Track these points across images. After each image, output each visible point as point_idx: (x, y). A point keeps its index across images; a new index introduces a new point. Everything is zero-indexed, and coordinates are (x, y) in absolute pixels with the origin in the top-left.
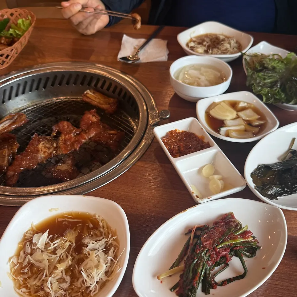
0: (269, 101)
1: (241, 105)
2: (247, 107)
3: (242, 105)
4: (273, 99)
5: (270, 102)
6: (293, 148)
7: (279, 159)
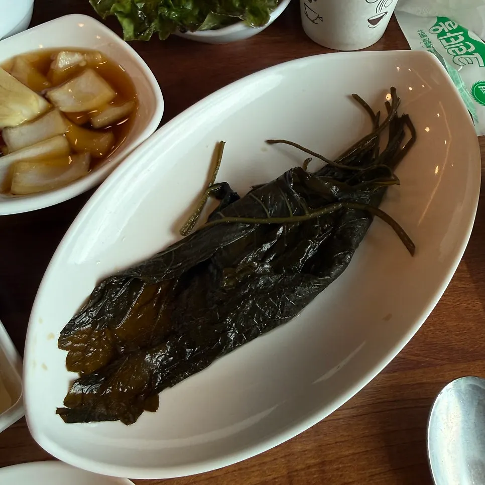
0: (145, 31)
1: (64, 62)
2: (83, 64)
3: (67, 63)
4: (154, 25)
5: (148, 34)
6: (218, 179)
7: (174, 229)
